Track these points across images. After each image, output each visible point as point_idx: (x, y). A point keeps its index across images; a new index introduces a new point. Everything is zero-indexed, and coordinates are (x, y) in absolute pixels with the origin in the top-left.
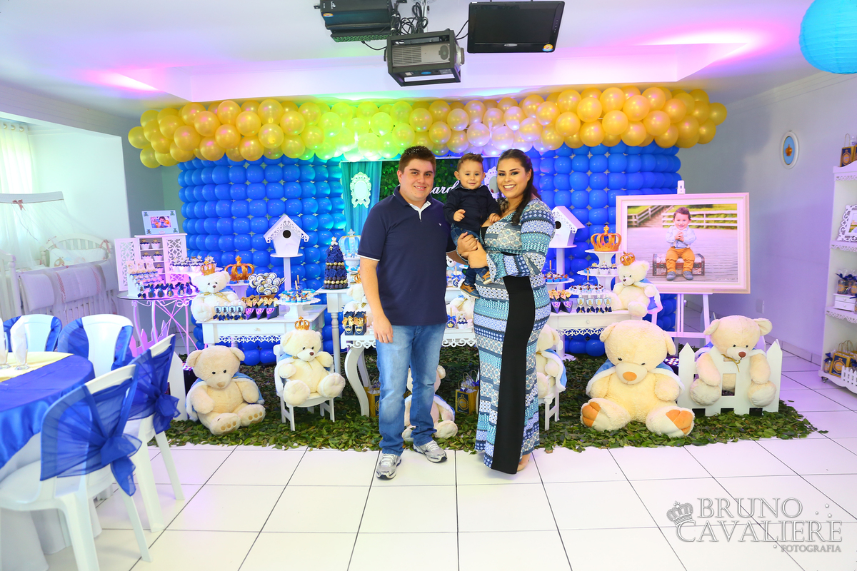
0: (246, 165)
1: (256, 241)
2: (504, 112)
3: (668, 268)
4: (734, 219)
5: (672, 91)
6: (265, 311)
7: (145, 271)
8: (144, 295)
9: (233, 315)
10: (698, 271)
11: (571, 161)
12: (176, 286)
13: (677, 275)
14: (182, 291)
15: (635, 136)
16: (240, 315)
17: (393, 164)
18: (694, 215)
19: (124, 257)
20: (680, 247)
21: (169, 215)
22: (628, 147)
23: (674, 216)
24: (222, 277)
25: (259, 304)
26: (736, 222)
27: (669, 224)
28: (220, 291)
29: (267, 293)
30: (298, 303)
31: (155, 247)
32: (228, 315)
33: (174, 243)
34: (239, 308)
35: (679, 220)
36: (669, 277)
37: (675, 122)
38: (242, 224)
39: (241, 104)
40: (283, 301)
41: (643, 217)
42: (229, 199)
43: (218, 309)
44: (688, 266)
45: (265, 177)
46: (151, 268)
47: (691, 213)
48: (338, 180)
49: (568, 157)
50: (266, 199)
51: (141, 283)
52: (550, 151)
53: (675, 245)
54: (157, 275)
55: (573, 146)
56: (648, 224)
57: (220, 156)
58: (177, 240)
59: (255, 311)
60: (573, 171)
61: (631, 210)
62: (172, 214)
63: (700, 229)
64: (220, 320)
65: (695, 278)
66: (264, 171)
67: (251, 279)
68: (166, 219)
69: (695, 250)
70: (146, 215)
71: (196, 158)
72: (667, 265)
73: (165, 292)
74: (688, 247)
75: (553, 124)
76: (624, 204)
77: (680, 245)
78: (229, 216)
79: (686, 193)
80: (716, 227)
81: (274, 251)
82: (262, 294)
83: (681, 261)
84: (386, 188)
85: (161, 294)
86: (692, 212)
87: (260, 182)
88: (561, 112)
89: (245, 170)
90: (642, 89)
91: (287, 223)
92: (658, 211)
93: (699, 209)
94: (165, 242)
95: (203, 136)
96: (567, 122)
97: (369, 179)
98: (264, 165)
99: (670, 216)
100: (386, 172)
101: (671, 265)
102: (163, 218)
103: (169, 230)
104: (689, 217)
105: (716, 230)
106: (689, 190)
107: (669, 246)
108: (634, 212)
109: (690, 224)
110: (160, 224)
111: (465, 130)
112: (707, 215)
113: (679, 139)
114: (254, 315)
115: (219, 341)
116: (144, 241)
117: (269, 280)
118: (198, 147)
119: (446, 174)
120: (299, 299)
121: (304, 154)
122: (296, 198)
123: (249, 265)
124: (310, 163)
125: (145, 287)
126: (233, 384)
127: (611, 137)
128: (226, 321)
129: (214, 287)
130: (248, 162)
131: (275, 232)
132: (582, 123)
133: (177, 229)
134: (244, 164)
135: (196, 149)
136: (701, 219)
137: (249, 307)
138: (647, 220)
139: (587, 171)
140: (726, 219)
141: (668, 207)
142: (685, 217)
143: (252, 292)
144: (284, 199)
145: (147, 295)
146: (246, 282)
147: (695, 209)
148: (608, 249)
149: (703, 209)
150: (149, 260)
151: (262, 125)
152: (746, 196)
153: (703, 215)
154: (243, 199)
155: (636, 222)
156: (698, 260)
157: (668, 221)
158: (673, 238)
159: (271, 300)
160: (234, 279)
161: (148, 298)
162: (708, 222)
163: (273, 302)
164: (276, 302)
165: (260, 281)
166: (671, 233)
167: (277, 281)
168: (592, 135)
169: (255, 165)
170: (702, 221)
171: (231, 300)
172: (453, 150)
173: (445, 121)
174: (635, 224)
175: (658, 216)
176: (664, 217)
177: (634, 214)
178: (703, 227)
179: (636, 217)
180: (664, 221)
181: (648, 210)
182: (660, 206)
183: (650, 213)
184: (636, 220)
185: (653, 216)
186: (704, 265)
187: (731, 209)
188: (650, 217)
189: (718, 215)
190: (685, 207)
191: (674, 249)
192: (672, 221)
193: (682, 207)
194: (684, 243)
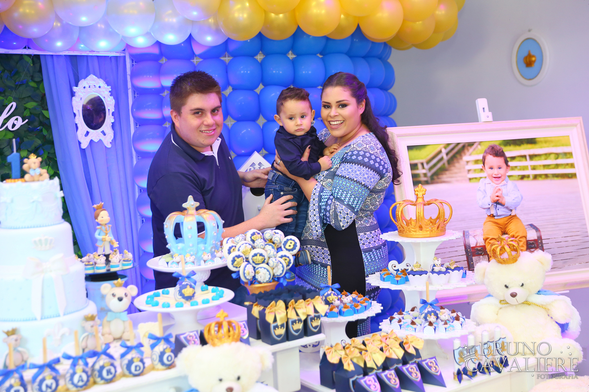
4: (569, 161)
11: (261, 65)
18: (513, 158)
20: (502, 215)
23: (484, 161)
26: (573, 165)
27: (478, 175)
35: (491, 168)
41: (435, 165)
47: (508, 154)
53: (493, 212)
56: (445, 177)
61: (414, 153)
63: (525, 182)
69: (525, 218)
72: (488, 248)
74: (513, 213)
76: (401, 142)
77: (501, 211)
79: (495, 118)
80: (546, 176)
86: (509, 152)
92: (457, 152)
93: (517, 147)
99: (476, 162)
104: (506, 162)
105: (547, 182)
107: (485, 214)
108: (421, 156)
109: (510, 173)
112: (532, 157)
136: (523, 163)
138: (443, 170)
140: (559, 161)
141: (471, 144)
142: (499, 161)
147: (512, 147)
149: (523, 146)
153: (525, 156)
155: (425, 175)
156: (532, 235)
157: (475, 171)
158: (488, 201)
162: (534, 168)
166: (484, 190)
170: (524, 168)
174: (425, 179)
175: (458, 162)
176: (468, 162)
177: (421, 161)
178: (528, 176)
179: (425, 165)
180: (469, 171)
181: (440, 152)
182: (458, 144)
183: (446, 158)
184: (424, 171)
185: (451, 161)
186: (542, 243)
187: (563, 145)
188: (446, 165)
189: (547, 155)
190: (497, 143)
191: (492, 219)
192: (482, 170)
193: (492, 144)
194: (507, 208)
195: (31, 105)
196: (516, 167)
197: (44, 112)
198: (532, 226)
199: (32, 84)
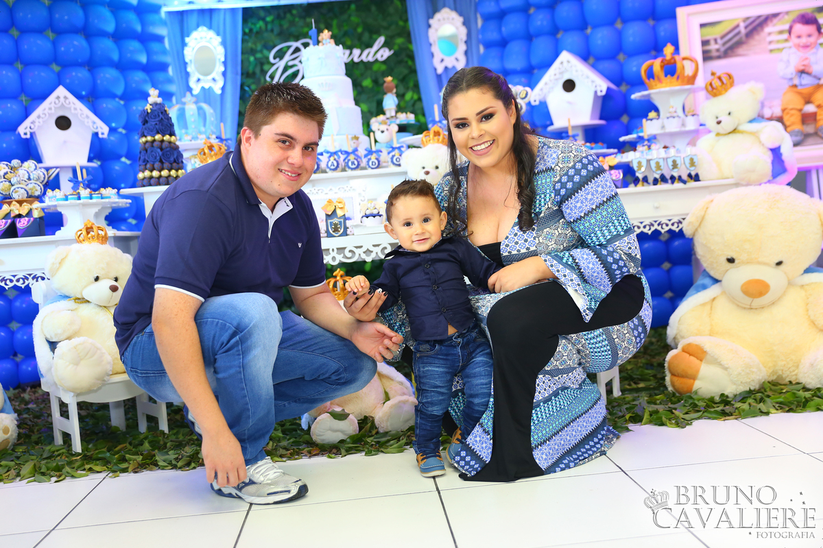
3: (788, 123)
13: (806, 136)
20: (807, 85)
23: (790, 31)
27: (780, 46)
35: (799, 37)
41: (730, 40)
48: (160, 39)
56: (740, 50)
61: (706, 30)
72: (786, 119)
74: (821, 83)
76: (693, 21)
77: (807, 80)
83: (810, 108)
91: (62, 99)
92: (757, 25)
97: (219, 39)
99: (781, 32)
100: (252, 30)
101: (792, 119)
104: (819, 29)
107: (786, 85)
108: (714, 33)
122: (79, 65)
131: (40, 120)
138: (739, 44)
141: (775, 15)
142: (811, 29)
148: (673, 83)
155: (718, 50)
157: (778, 42)
158: (791, 70)
166: (787, 60)
174: (717, 54)
175: (758, 35)
176: (770, 34)
177: (714, 36)
179: (720, 42)
180: (770, 42)
181: (738, 26)
182: (759, 17)
183: (743, 31)
184: (717, 47)
185: (750, 35)
188: (744, 39)
190: (809, 11)
192: (786, 40)
193: (802, 12)
194: (815, 77)
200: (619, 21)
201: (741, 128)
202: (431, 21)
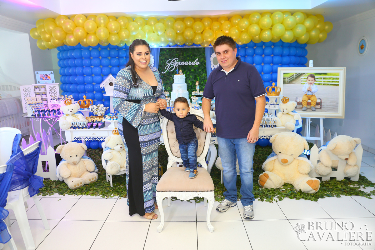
0: (91, 49)
1: (96, 87)
2: (221, 24)
3: (303, 104)
4: (338, 80)
5: (307, 14)
6: (98, 124)
7: (37, 102)
8: (35, 116)
9: (81, 126)
10: (318, 106)
11: (254, 50)
12: (52, 111)
13: (308, 109)
14: (55, 113)
15: (288, 37)
16: (85, 126)
17: (165, 50)
18: (317, 78)
19: (26, 95)
20: (310, 94)
21: (50, 74)
22: (283, 42)
23: (307, 79)
24: (75, 106)
25: (95, 121)
26: (338, 82)
27: (304, 82)
28: (74, 114)
29: (99, 115)
30: (115, 121)
31: (43, 90)
32: (78, 127)
33: (52, 88)
34: (84, 123)
35: (309, 81)
36: (303, 109)
37: (308, 31)
38: (89, 79)
39: (87, 17)
40: (107, 119)
41: (291, 79)
42: (82, 66)
43: (73, 123)
44: (313, 104)
45: (100, 55)
46: (40, 101)
49: (253, 47)
50: (101, 66)
51: (33, 109)
52: (244, 44)
53: (307, 93)
54: (43, 105)
55: (256, 42)
56: (293, 82)
57: (76, 44)
58: (54, 87)
59: (92, 124)
60: (255, 55)
61: (285, 75)
62: (51, 73)
63: (320, 86)
64: (74, 129)
65: (317, 110)
66: (100, 52)
67: (91, 107)
68: (48, 75)
69: (317, 96)
70: (37, 73)
71: (65, 45)
72: (303, 103)
73: (46, 114)
74: (314, 94)
75: (247, 30)
76: (282, 72)
77: (310, 93)
78: (83, 75)
79: (314, 66)
80: (328, 84)
81: (105, 93)
82: (97, 115)
83: (310, 101)
84: (162, 62)
85: (44, 115)
86: (316, 76)
87: (98, 58)
88: (251, 24)
89: (90, 51)
90: (292, 13)
92: (299, 75)
93: (320, 75)
94: (47, 88)
95: (67, 33)
96: (255, 29)
97: (153, 57)
98: (100, 49)
99: (305, 79)
100: (162, 54)
101: (304, 104)
102: (47, 75)
103: (50, 81)
104: (315, 79)
105: (328, 86)
106: (315, 65)
107: (304, 94)
109: (315, 82)
110: (45, 78)
111: (202, 33)
112: (324, 78)
113: (309, 39)
114: (92, 126)
115: (74, 140)
116: (37, 87)
117: (100, 108)
118: (65, 39)
119: (192, 55)
120: (115, 118)
121: (120, 43)
122: (116, 66)
123: (90, 100)
124: (123, 48)
125: (36, 111)
126: (81, 162)
127: (275, 38)
128: (77, 130)
129: (71, 111)
130: (92, 47)
131: (105, 83)
132: (261, 30)
133: (54, 81)
134: (90, 48)
135: (64, 40)
136: (321, 80)
137: (89, 122)
138: (293, 80)
139: (262, 55)
140: (334, 80)
141: (304, 73)
142: (313, 79)
143: (91, 114)
144: (110, 66)
145: (37, 115)
146: (89, 109)
147: (318, 75)
148: (274, 95)
149: (322, 75)
150: (39, 97)
151: (98, 27)
152: (345, 69)
153: (322, 78)
154: (89, 66)
155: (287, 81)
156: (319, 101)
157: (304, 81)
158: (306, 90)
159: (101, 119)
160: (82, 107)
161: (37, 117)
162: (324, 82)
163: (102, 120)
164: (104, 120)
165: (95, 109)
166: (306, 87)
167: (105, 108)
168: (267, 36)
169: (95, 48)
171: (80, 118)
172: (196, 43)
173: (191, 27)
174: (287, 82)
175: (299, 78)
176: (302, 78)
177: (287, 77)
178: (321, 84)
179: (288, 78)
180: (302, 81)
181: (294, 75)
182: (300, 73)
183: (295, 77)
184: (287, 80)
186: (321, 104)
187: (337, 75)
188: (295, 79)
189: (330, 78)
190: (313, 74)
191: (306, 95)
192: (306, 81)
193: (311, 74)
194: (312, 92)
195: (202, 59)
196: (318, 81)
197: (205, 61)
198: (319, 98)
199: (203, 54)
200: (263, 63)
201: (289, 113)
202: (211, 55)
